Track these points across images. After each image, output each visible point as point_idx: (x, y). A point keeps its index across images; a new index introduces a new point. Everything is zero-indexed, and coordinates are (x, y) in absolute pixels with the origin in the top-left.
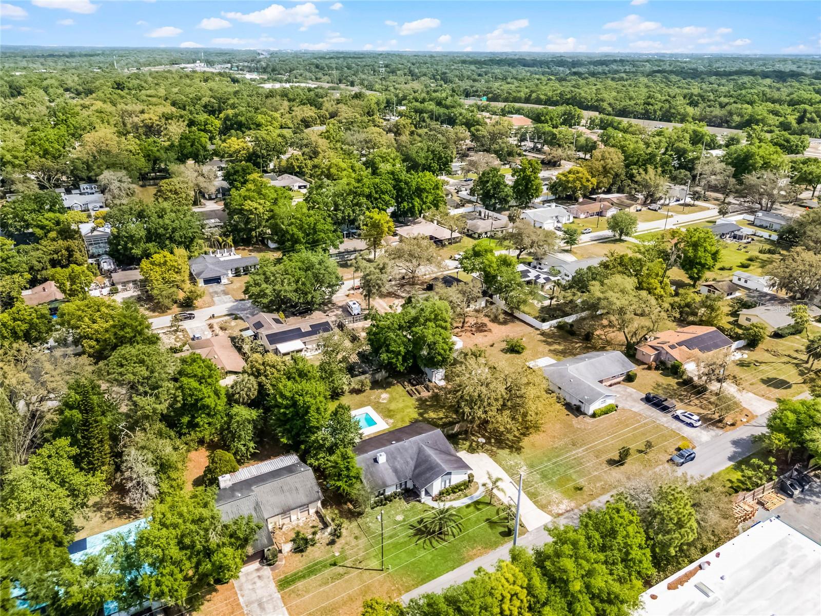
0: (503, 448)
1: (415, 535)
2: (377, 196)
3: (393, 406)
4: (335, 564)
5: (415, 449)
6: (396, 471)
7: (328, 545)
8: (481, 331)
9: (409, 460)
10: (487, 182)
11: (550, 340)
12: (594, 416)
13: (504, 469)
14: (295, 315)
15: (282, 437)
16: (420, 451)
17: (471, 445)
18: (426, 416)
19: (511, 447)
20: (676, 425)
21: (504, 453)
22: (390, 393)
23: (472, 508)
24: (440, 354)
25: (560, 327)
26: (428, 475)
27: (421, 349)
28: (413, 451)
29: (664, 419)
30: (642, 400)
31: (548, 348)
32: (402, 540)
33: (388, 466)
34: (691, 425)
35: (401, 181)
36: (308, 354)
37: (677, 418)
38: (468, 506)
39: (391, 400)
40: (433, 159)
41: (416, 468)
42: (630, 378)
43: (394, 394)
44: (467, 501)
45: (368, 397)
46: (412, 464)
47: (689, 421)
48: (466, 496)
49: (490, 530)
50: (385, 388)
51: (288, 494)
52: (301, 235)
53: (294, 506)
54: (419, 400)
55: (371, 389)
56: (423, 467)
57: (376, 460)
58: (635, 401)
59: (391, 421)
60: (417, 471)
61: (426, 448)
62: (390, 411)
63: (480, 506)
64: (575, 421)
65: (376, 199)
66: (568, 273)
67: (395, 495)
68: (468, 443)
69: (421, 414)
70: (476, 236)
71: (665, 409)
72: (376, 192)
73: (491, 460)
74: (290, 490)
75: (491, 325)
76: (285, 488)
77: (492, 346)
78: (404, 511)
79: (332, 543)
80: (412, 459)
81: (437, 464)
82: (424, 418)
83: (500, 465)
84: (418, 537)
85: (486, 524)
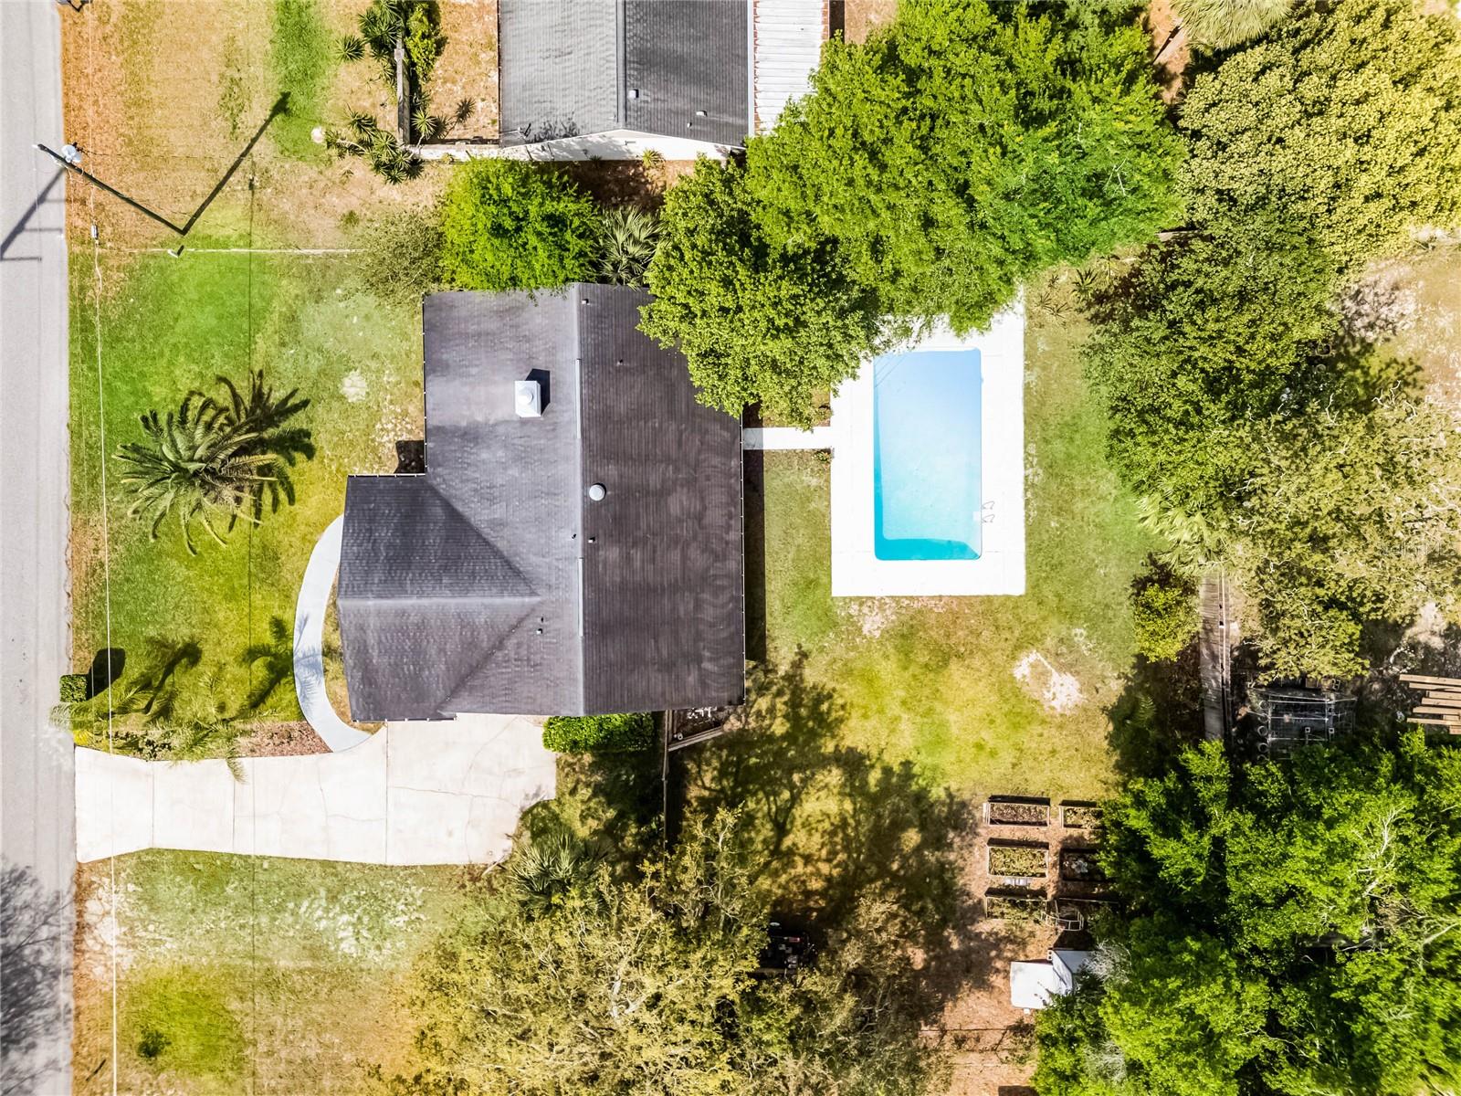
1: (258, 396)
3: (969, 685)
4: (281, 107)
5: (530, 560)
6: (471, 436)
9: (499, 512)
13: (388, 870)
16: (511, 574)
18: (834, 776)
23: (268, 639)
26: (384, 534)
32: (261, 344)
33: (499, 414)
38: (280, 629)
39: (1018, 704)
41: (455, 518)
43: (1058, 740)
44: (308, 639)
45: (1096, 620)
46: (479, 514)
48: (329, 652)
49: (152, 632)
50: (1120, 719)
55: (1141, 658)
56: (434, 539)
59: (872, 625)
60: (438, 511)
62: (944, 657)
63: (259, 669)
69: (853, 763)
73: (459, 858)
78: (375, 416)
80: (499, 524)
81: (402, 592)
82: (824, 762)
83: (412, 873)
84: (247, 401)
85: (179, 633)
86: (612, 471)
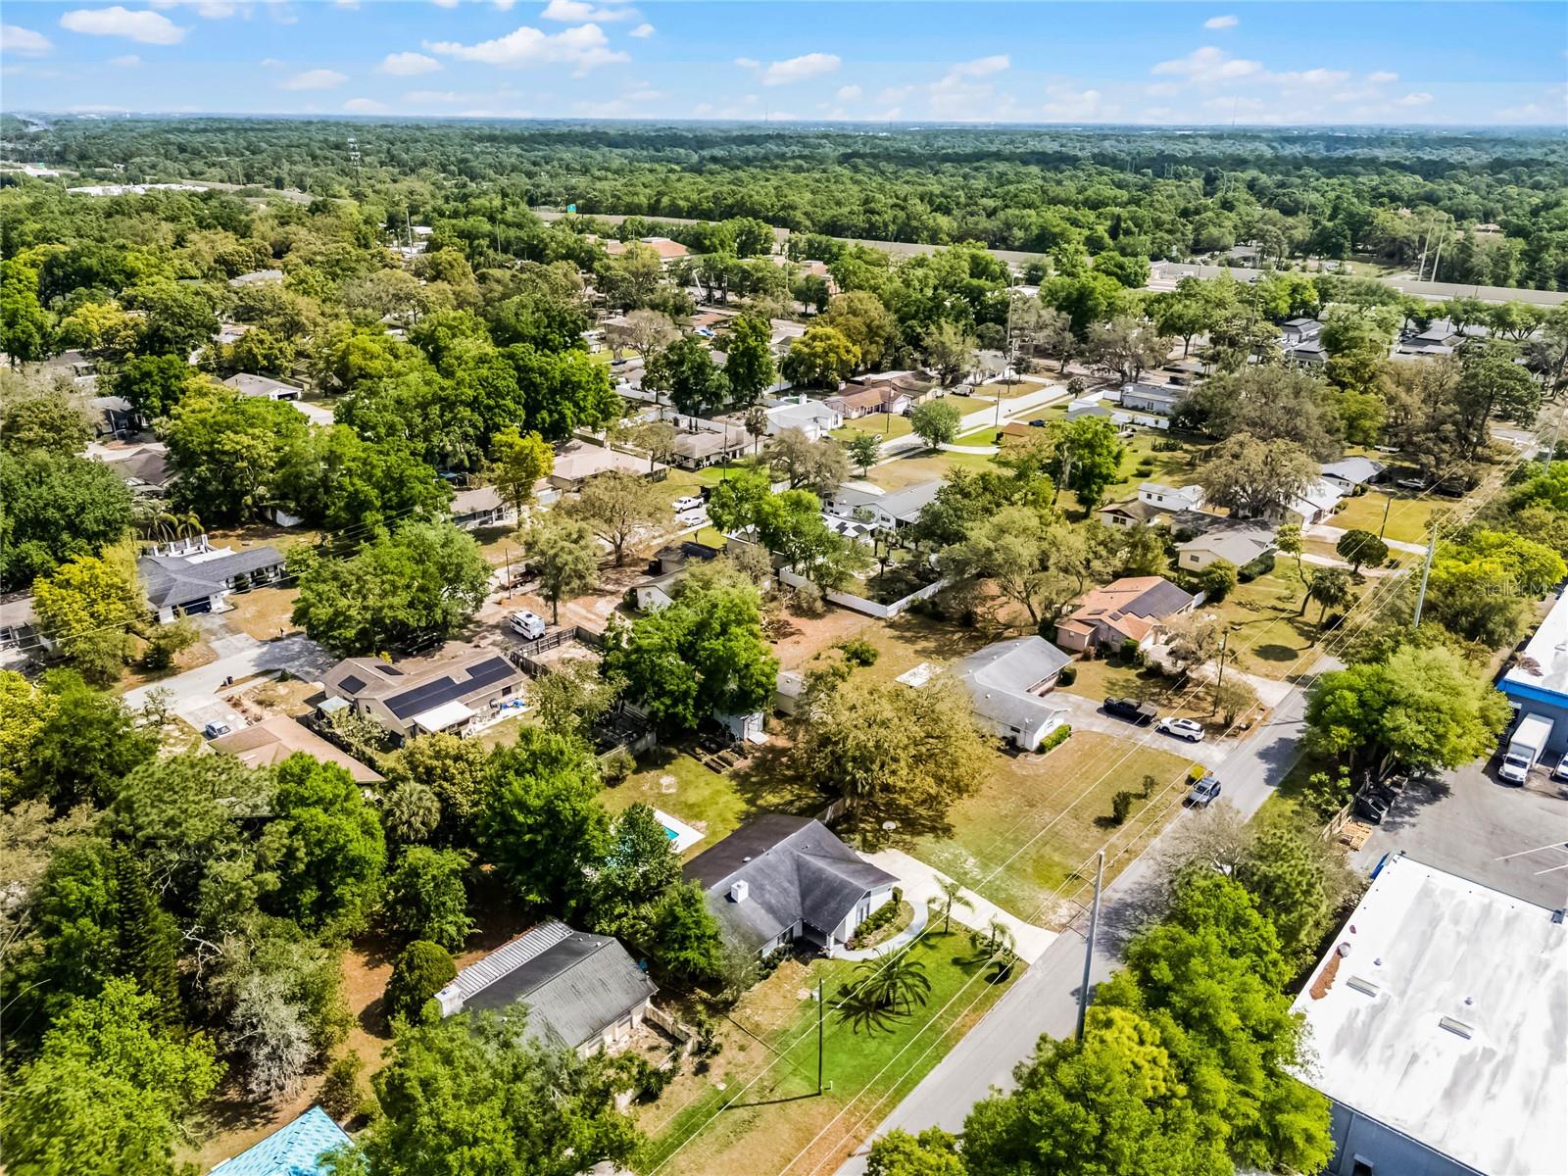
0: (920, 834)
1: (847, 1017)
2: (492, 402)
3: (692, 796)
5: (789, 863)
6: (771, 909)
7: (696, 1074)
8: (786, 635)
9: (786, 885)
10: (681, 363)
11: (908, 634)
12: (1041, 749)
13: (938, 868)
14: (410, 655)
15: (529, 891)
16: (800, 866)
17: (864, 840)
18: (760, 802)
19: (933, 829)
20: (1167, 743)
21: (926, 841)
22: (676, 774)
23: (919, 948)
24: (759, 684)
25: (914, 609)
27: (725, 681)
28: (787, 866)
29: (1147, 737)
30: (1099, 711)
31: (910, 649)
33: (755, 905)
34: (1191, 739)
35: (532, 370)
36: (479, 726)
37: (1165, 731)
38: (912, 945)
39: (684, 785)
40: (549, 326)
41: (804, 896)
42: (1066, 679)
43: (683, 774)
44: (905, 938)
45: (636, 788)
46: (794, 891)
47: (1185, 733)
48: (900, 930)
49: (966, 979)
50: (661, 766)
51: (590, 996)
52: (373, 493)
53: (609, 1017)
54: (735, 775)
55: (636, 772)
56: (817, 893)
57: (729, 898)
58: (1090, 715)
59: (703, 824)
60: (808, 903)
61: (808, 858)
62: (691, 807)
63: (932, 941)
64: (1017, 765)
65: (489, 408)
66: (886, 515)
67: (780, 954)
68: (858, 837)
69: (751, 802)
70: (691, 465)
71: (1145, 721)
72: (489, 396)
73: (910, 858)
74: (592, 989)
75: (797, 622)
76: (581, 987)
77: (817, 658)
78: (806, 979)
79: (702, 1069)
80: (791, 883)
83: (929, 863)
84: (852, 1020)
85: (956, 970)
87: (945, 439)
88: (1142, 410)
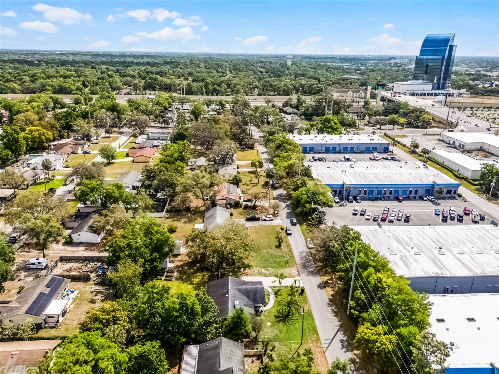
0: (244, 270)
1: (284, 323)
5: (236, 291)
6: (246, 306)
9: (242, 297)
11: (175, 219)
16: (240, 291)
19: (246, 267)
20: (268, 223)
21: (248, 271)
25: (170, 212)
26: (258, 296)
29: (261, 223)
30: (246, 221)
31: (181, 223)
32: (285, 329)
34: (272, 220)
37: (265, 220)
38: (277, 297)
41: (249, 298)
42: (231, 216)
44: (273, 296)
46: (245, 298)
47: (270, 219)
48: (269, 295)
54: (177, 279)
56: (251, 295)
58: (246, 223)
60: (251, 299)
61: (239, 287)
71: (258, 219)
73: (248, 277)
76: (229, 356)
78: (265, 320)
81: (255, 288)
82: (195, 284)
83: (255, 276)
84: (286, 322)
86: (224, 299)
87: (113, 158)
88: (157, 139)
